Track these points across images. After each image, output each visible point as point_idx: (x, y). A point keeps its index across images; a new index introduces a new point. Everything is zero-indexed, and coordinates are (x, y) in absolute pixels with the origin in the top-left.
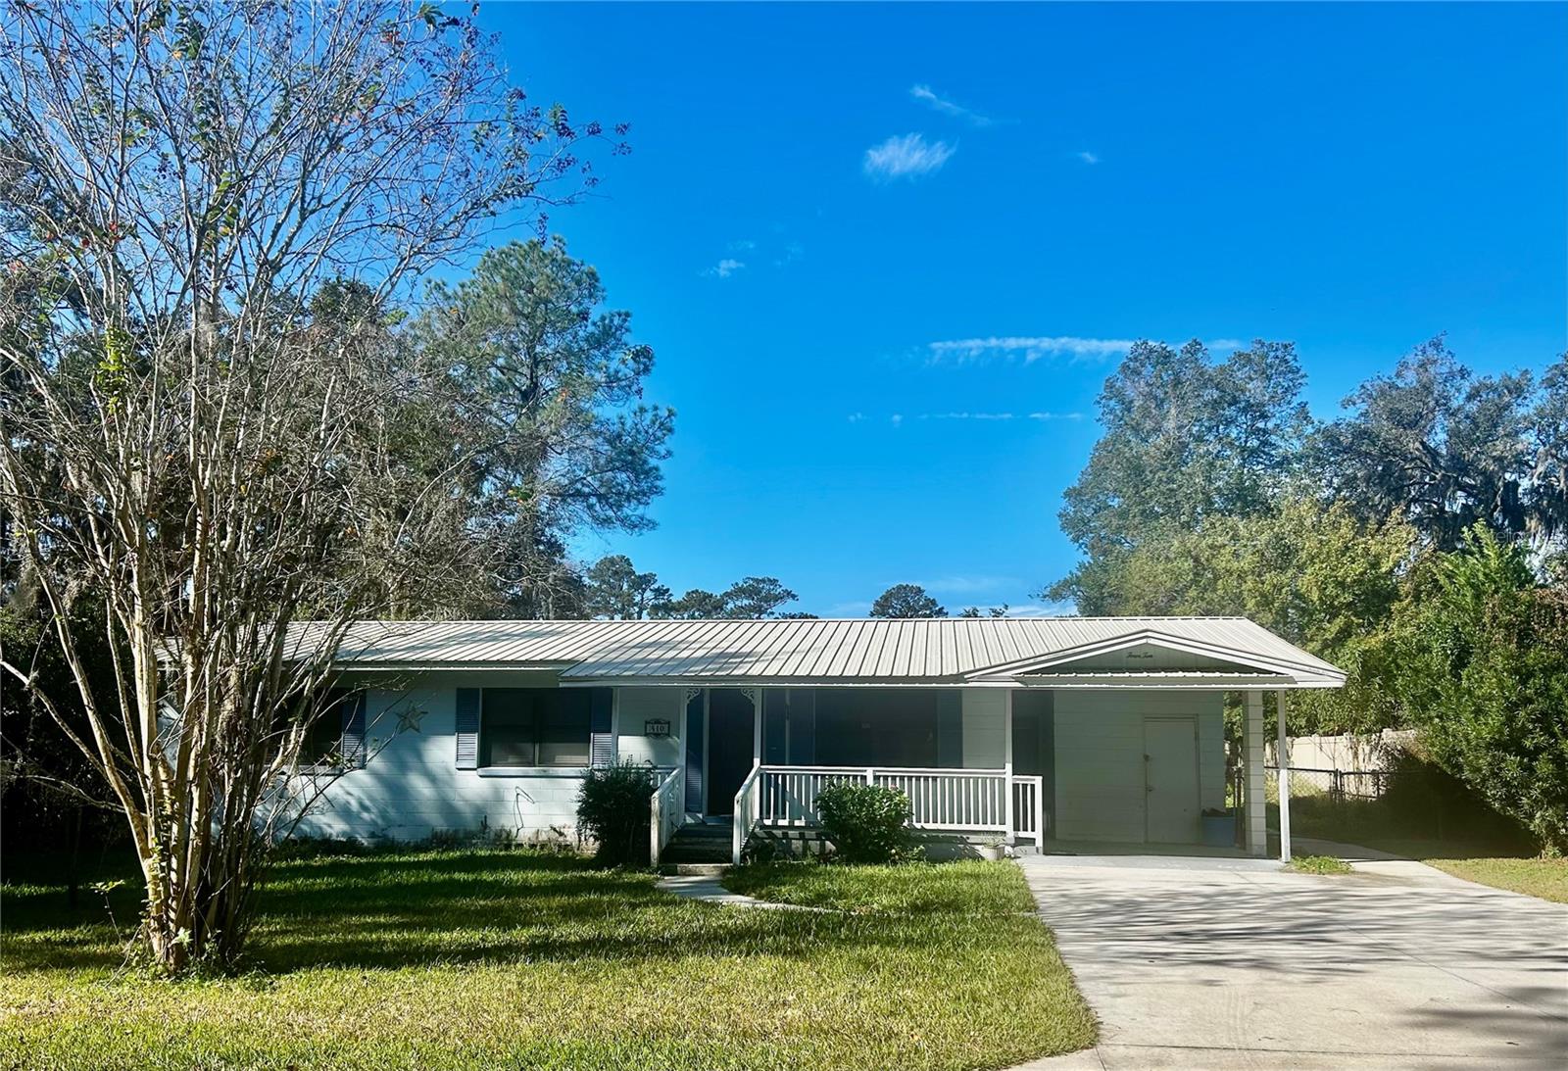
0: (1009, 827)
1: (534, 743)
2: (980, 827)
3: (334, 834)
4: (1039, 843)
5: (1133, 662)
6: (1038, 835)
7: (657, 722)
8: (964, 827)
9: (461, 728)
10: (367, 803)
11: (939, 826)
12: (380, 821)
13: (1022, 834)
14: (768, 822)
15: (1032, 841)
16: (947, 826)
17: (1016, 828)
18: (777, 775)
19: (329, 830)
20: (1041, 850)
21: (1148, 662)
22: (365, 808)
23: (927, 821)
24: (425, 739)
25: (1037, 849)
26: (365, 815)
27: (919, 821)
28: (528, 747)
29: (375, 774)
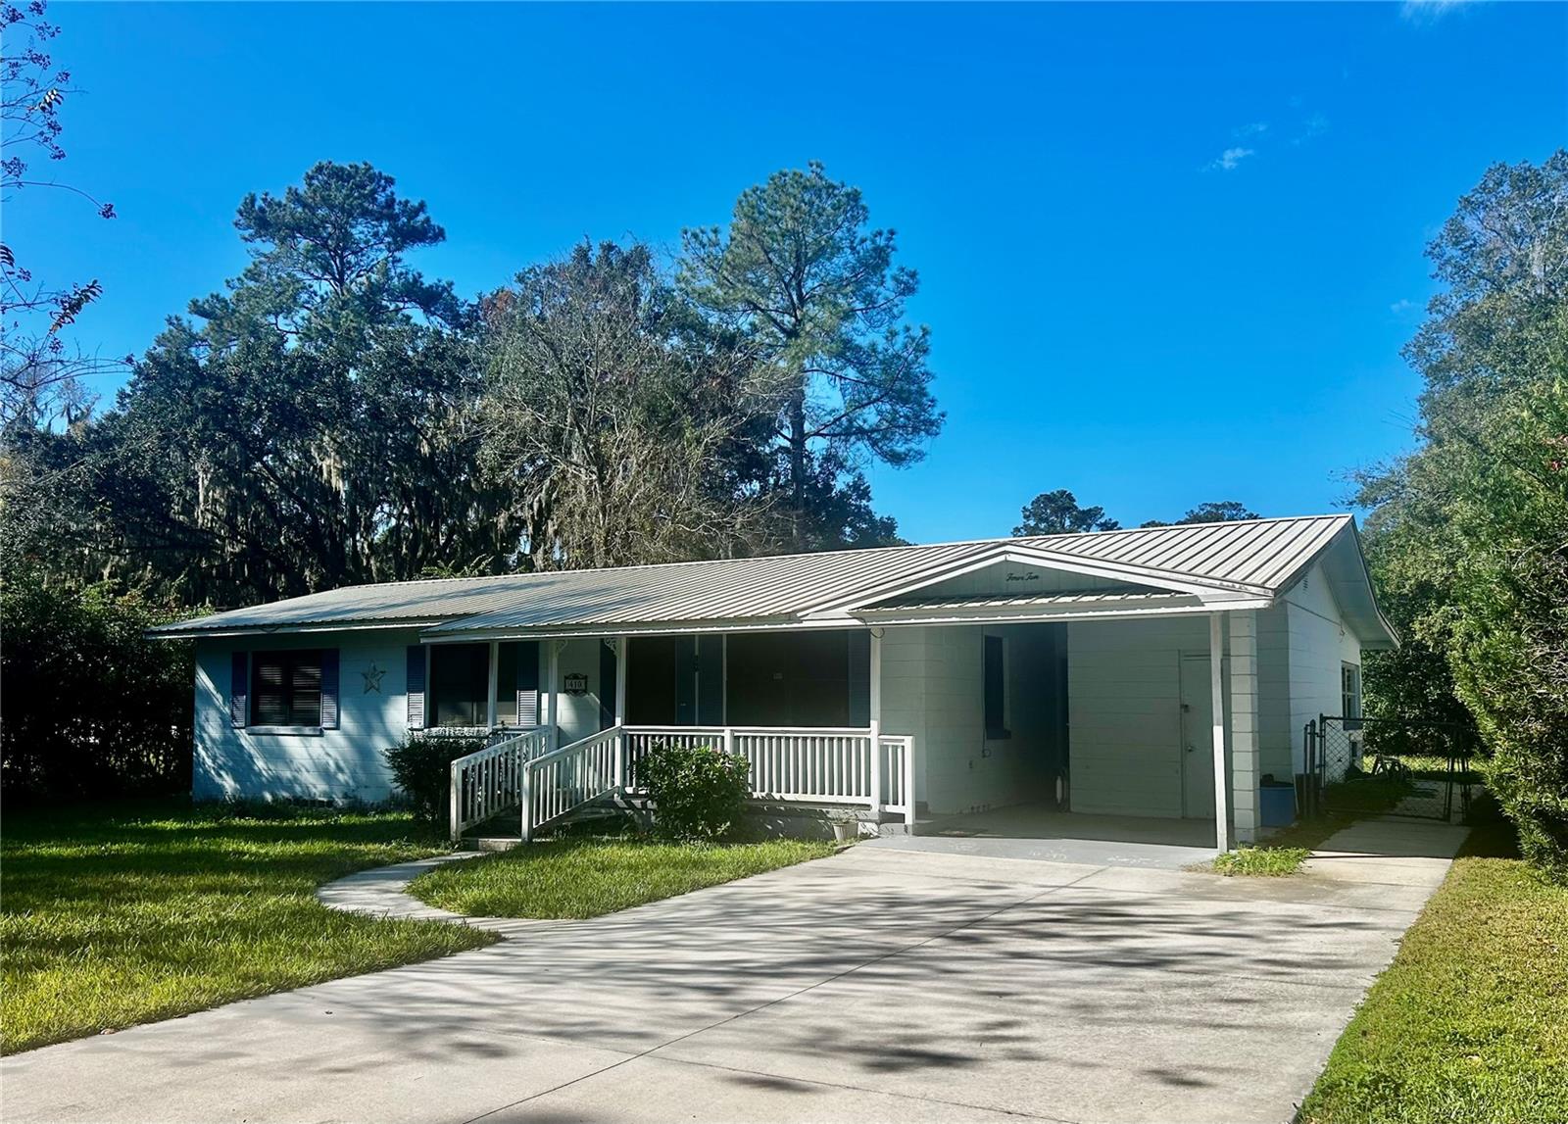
0: (874, 800)
1: (473, 701)
2: (845, 799)
3: (318, 794)
4: (909, 820)
5: (1015, 586)
6: (908, 810)
7: (576, 677)
8: (826, 798)
9: (412, 689)
10: (342, 764)
11: (801, 797)
12: (351, 782)
13: (890, 808)
14: (629, 790)
15: (901, 818)
16: (809, 797)
17: (884, 802)
18: (639, 736)
19: (314, 790)
20: (910, 830)
21: (1032, 585)
22: (339, 769)
23: (788, 791)
24: (385, 701)
25: (906, 827)
26: (340, 777)
27: (779, 791)
28: (467, 706)
29: (347, 736)
